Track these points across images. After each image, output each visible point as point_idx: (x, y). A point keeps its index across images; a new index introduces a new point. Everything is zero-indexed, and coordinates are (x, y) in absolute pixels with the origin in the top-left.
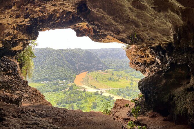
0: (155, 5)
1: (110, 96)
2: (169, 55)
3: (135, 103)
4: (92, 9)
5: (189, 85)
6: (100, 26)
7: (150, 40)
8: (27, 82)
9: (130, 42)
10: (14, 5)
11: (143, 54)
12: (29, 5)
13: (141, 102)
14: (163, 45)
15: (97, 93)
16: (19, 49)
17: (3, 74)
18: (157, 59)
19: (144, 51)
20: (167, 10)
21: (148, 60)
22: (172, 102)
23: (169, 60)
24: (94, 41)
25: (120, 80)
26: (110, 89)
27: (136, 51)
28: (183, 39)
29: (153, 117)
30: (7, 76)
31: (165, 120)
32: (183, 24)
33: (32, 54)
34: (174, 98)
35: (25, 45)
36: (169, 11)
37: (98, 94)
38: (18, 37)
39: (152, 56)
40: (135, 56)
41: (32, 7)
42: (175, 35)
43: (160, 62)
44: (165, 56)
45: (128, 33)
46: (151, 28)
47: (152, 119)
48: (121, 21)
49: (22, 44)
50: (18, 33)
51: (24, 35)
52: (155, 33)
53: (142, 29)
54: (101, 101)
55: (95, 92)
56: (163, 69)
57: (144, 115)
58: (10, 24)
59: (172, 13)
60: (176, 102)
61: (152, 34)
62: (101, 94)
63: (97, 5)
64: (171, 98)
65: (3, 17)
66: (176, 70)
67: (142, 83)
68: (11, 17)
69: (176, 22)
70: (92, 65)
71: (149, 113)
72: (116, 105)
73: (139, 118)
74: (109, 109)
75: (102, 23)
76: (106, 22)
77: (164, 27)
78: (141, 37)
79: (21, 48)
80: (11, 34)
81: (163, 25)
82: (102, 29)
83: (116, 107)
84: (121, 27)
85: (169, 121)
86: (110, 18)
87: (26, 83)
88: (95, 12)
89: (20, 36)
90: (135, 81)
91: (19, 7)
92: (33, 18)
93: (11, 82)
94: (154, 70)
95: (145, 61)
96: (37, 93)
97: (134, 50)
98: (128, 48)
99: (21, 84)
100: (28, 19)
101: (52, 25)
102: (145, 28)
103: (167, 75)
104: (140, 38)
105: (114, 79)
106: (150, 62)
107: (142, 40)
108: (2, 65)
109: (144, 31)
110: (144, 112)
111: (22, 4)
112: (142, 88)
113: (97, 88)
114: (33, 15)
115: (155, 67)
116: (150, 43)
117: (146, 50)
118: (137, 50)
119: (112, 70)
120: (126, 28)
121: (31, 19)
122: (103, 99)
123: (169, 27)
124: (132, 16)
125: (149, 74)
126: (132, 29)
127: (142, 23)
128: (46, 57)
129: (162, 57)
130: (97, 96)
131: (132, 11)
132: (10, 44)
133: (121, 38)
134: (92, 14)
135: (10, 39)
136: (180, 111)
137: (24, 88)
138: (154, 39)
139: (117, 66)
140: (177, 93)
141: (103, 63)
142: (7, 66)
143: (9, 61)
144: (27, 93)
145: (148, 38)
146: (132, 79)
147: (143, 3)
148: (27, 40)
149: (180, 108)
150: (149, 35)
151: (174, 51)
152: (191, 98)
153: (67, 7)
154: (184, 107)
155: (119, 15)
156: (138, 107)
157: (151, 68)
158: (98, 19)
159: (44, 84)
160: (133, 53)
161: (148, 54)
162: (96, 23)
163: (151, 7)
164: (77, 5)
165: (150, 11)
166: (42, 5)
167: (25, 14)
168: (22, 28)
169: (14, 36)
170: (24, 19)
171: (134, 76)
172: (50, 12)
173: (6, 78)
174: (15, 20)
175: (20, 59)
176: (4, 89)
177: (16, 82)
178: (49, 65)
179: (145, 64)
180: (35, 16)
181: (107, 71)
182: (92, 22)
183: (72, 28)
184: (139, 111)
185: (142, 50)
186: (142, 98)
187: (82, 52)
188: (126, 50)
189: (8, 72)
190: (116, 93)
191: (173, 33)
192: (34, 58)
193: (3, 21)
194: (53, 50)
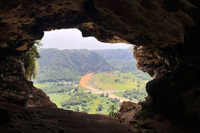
0: (164, 4)
1: (116, 99)
2: (178, 57)
3: (143, 106)
4: (99, 9)
6: (107, 26)
7: (158, 41)
9: (138, 42)
10: (19, 4)
11: (151, 56)
12: (34, 5)
13: (149, 105)
14: (172, 46)
16: (24, 49)
17: (8, 75)
18: (165, 60)
19: (152, 52)
20: (178, 10)
21: (156, 62)
23: (178, 62)
25: (126, 82)
26: (116, 91)
27: (143, 52)
29: (161, 120)
30: (12, 76)
31: (173, 124)
32: (194, 25)
33: (37, 54)
34: (183, 102)
35: (30, 46)
36: (180, 11)
37: (104, 96)
38: (24, 37)
39: (161, 58)
40: (142, 57)
41: (37, 6)
42: (185, 36)
43: (169, 63)
44: (174, 58)
45: (136, 34)
46: (160, 29)
47: (159, 123)
50: (23, 33)
51: (30, 35)
52: (165, 33)
53: (151, 29)
54: (107, 103)
55: (101, 95)
56: (172, 71)
57: (151, 118)
58: (15, 24)
59: (183, 13)
60: (185, 105)
61: (161, 34)
62: (107, 96)
63: (104, 4)
65: (8, 16)
67: (150, 86)
68: (16, 16)
69: (187, 23)
70: (98, 66)
71: (157, 116)
72: (122, 108)
73: (146, 121)
74: (115, 111)
75: (109, 23)
76: (113, 22)
77: (174, 27)
78: (150, 37)
79: (26, 48)
80: (16, 34)
81: (173, 25)
82: (109, 29)
84: (128, 28)
86: (118, 18)
87: (31, 84)
88: (102, 11)
89: (25, 37)
90: (142, 83)
91: (24, 6)
92: (38, 18)
93: (16, 83)
94: (162, 72)
95: (153, 62)
96: (42, 94)
98: (135, 49)
99: (26, 85)
100: (34, 19)
101: (58, 25)
102: (154, 29)
104: (148, 39)
105: (121, 80)
106: (159, 64)
107: (151, 41)
108: (7, 65)
109: (152, 31)
110: (152, 115)
111: (27, 4)
112: (150, 91)
113: (102, 90)
114: (38, 14)
115: (163, 69)
116: (158, 44)
117: (154, 51)
118: (145, 51)
119: (118, 72)
120: (134, 28)
121: (36, 18)
122: (109, 101)
123: (180, 27)
124: (141, 16)
125: (157, 76)
126: (141, 29)
127: (151, 23)
128: (51, 58)
129: (171, 58)
130: (103, 98)
131: (141, 11)
132: (15, 44)
133: (128, 38)
134: (98, 14)
135: (15, 39)
136: (189, 115)
137: (29, 89)
138: (163, 40)
139: (124, 68)
140: (187, 96)
141: (109, 65)
142: (12, 67)
143: (15, 62)
144: (32, 94)
145: (157, 38)
146: (139, 81)
147: (152, 3)
148: (32, 40)
149: (189, 111)
150: (158, 35)
153: (73, 7)
154: (193, 111)
155: (126, 15)
156: (146, 110)
157: (159, 70)
158: (105, 19)
159: (49, 85)
160: (140, 54)
161: (157, 55)
162: (103, 23)
163: (161, 7)
164: (83, 5)
165: (160, 11)
166: (48, 4)
167: (30, 13)
169: (19, 35)
170: (29, 19)
171: (141, 78)
172: (56, 12)
173: (12, 78)
174: (20, 19)
175: (25, 60)
176: (9, 90)
177: (21, 83)
178: (54, 65)
179: (153, 65)
180: (40, 15)
181: (113, 72)
182: (99, 22)
183: (78, 28)
184: (146, 115)
185: (150, 52)
186: (149, 101)
187: (88, 52)
188: (134, 51)
189: (12, 72)
190: (123, 95)
191: (183, 34)
192: (39, 59)
193: (8, 21)
194: (58, 51)
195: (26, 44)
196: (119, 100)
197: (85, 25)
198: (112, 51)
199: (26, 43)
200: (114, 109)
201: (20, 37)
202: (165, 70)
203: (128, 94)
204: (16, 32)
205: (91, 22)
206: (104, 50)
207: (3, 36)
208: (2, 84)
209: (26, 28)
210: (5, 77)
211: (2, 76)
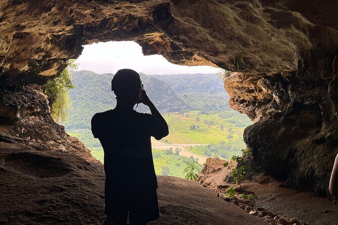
0: (272, 19)
1: (191, 157)
2: (292, 90)
3: (238, 161)
4: (178, 18)
5: (319, 136)
6: (187, 42)
7: (263, 66)
8: (63, 128)
9: (234, 67)
10: (54, 6)
11: (252, 87)
12: (75, 6)
13: (247, 161)
14: (284, 74)
15: (169, 152)
16: (51, 74)
17: (27, 114)
18: (274, 95)
19: (253, 82)
20: (290, 26)
21: (260, 97)
22: (292, 160)
23: (292, 97)
24: (172, 63)
25: (210, 130)
26: (193, 145)
27: (240, 80)
28: (310, 68)
29: (264, 182)
30: (33, 117)
31: (281, 186)
32: (312, 47)
33: (68, 82)
34: (296, 154)
35: (62, 68)
36: (293, 27)
37: (172, 153)
38: (53, 54)
39: (267, 91)
40: (239, 89)
41: (79, 9)
42: (299, 62)
43: (278, 100)
44: (287, 92)
45: (231, 55)
46: (266, 49)
47: (262, 185)
48: (222, 37)
49: (57, 65)
50: (52, 49)
51: (62, 52)
52: (272, 56)
53: (253, 50)
54: (176, 165)
55: (167, 150)
56: (283, 111)
57: (251, 180)
58: (43, 34)
59: (297, 31)
60: (298, 159)
61: (267, 57)
62: (177, 154)
63: (186, 12)
64: (292, 154)
65: (35, 24)
66: (302, 113)
67: (250, 132)
68: (46, 23)
69: (302, 43)
70: (163, 103)
71: (259, 177)
72: (206, 167)
73: (242, 185)
74: (196, 172)
75: (190, 39)
76: (198, 37)
77: (285, 48)
78: (251, 61)
79: (55, 73)
80: (42, 50)
81: (284, 46)
82: (190, 47)
83: (206, 170)
84: (220, 46)
85: (289, 188)
86: (205, 32)
87: (61, 130)
88: (182, 21)
89: (56, 54)
90: (236, 133)
91: (60, 9)
92: (78, 25)
93: (40, 127)
94: (269, 113)
95: (255, 98)
96: (79, 146)
97: (237, 79)
98: (228, 75)
99: (54, 131)
100: (71, 27)
101: (105, 36)
102: (257, 49)
103: (288, 121)
104: (249, 63)
105: (200, 127)
106: (264, 100)
107: (252, 66)
108: (25, 99)
109: (255, 52)
110: (251, 175)
111: (65, 4)
112: (249, 139)
113: (169, 144)
114: (79, 20)
115: (271, 108)
116: (263, 71)
117: (257, 80)
118: (242, 79)
119: (196, 112)
120: (228, 48)
121: (75, 26)
122: (181, 161)
123: (293, 49)
124: (239, 31)
125: (261, 118)
126: (238, 49)
127: (253, 41)
128: (82, 87)
129: (283, 92)
130: (170, 157)
131: (239, 24)
132: (41, 65)
133: (219, 61)
134: (176, 25)
135: (41, 58)
136: (303, 173)
137: (59, 137)
138: (270, 66)
139: (206, 106)
140: (301, 146)
141: (182, 101)
142: (33, 102)
143: (34, 93)
144: (64, 145)
145: (262, 63)
146: (232, 129)
147: (255, 15)
148: (65, 60)
149: (303, 167)
150: (263, 58)
151: (301, 84)
152: (320, 154)
153: (137, 11)
154: (309, 166)
155: (218, 28)
156: (242, 168)
157: (264, 110)
158: (185, 32)
159: (79, 134)
160: (235, 84)
161: (261, 86)
162: (182, 37)
163: (267, 22)
164: (153, 10)
165: (265, 26)
166: (98, 7)
167: (68, 18)
168: (60, 41)
169: (47, 52)
170: (64, 27)
171: (234, 123)
172: (107, 17)
173: (32, 120)
174: (51, 28)
175: (49, 90)
176: (29, 138)
177: (47, 128)
178: (87, 101)
179: (255, 102)
180: (82, 22)
181: (188, 113)
182: (176, 36)
183: (136, 40)
184: (243, 174)
185: (250, 80)
186: (248, 154)
187: (146, 79)
188: (225, 79)
189: (34, 110)
190: (203, 152)
191: (297, 59)
192: (71, 89)
193: (33, 30)
194: (94, 75)
195: (56, 66)
196: (197, 160)
197: (148, 36)
198: (187, 77)
199: (55, 64)
200: (193, 169)
201: (48, 54)
202: (273, 109)
203: (212, 151)
204: (42, 48)
205: (159, 32)
206: (173, 75)
207: (23, 53)
208: (19, 129)
209: (57, 41)
210: (23, 118)
211: (19, 116)
